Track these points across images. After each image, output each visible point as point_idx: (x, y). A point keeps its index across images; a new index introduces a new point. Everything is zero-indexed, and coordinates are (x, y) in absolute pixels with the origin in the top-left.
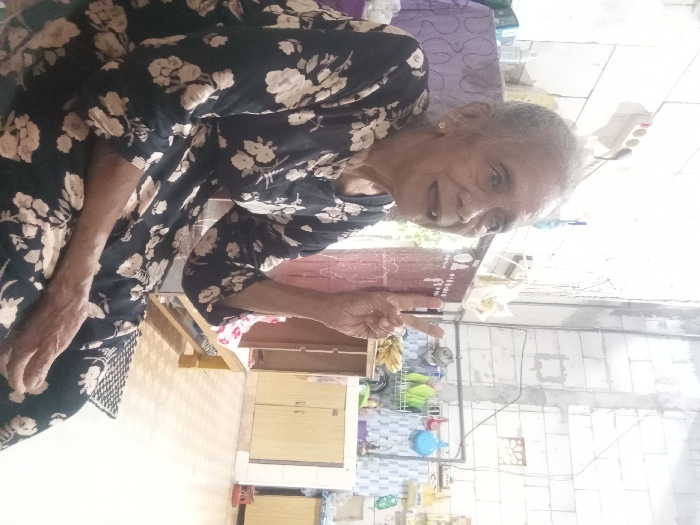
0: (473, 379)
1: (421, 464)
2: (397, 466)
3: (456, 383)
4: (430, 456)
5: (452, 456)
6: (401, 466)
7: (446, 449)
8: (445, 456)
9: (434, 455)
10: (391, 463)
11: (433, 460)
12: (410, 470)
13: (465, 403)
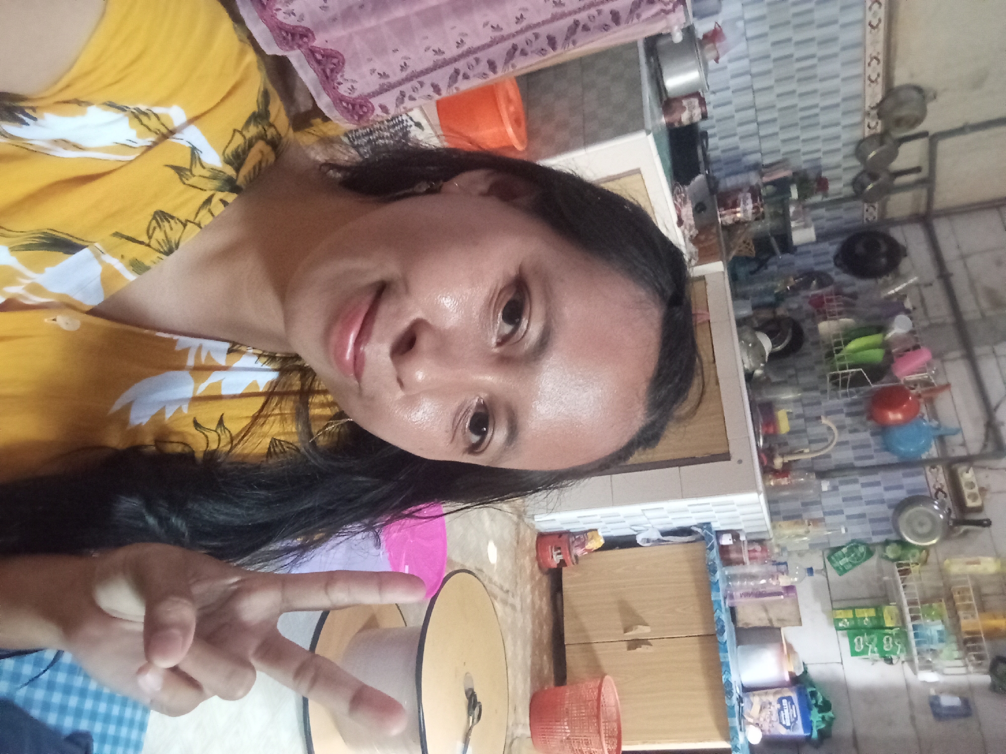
0: (985, 304)
1: (905, 476)
2: (857, 487)
3: (950, 320)
4: (924, 457)
5: (975, 448)
6: (864, 485)
7: (958, 439)
8: (960, 452)
9: (933, 452)
10: (842, 483)
11: (932, 463)
12: (887, 489)
13: (978, 351)
